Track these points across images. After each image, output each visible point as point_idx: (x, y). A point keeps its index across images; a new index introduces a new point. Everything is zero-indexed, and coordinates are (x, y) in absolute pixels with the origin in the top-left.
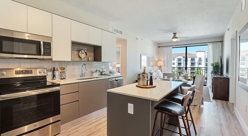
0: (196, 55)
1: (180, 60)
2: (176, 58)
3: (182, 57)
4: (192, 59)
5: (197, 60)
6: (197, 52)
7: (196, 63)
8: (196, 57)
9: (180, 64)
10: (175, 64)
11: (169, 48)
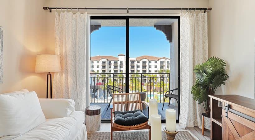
0: (118, 58)
1: (104, 62)
2: (101, 60)
3: (106, 60)
4: (114, 62)
5: (119, 63)
6: (118, 55)
7: (118, 66)
8: (119, 60)
9: (104, 67)
10: (100, 67)
11: (78, 13)
